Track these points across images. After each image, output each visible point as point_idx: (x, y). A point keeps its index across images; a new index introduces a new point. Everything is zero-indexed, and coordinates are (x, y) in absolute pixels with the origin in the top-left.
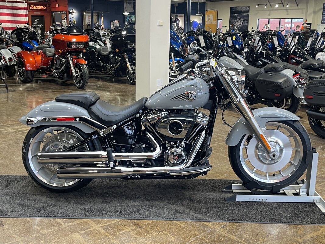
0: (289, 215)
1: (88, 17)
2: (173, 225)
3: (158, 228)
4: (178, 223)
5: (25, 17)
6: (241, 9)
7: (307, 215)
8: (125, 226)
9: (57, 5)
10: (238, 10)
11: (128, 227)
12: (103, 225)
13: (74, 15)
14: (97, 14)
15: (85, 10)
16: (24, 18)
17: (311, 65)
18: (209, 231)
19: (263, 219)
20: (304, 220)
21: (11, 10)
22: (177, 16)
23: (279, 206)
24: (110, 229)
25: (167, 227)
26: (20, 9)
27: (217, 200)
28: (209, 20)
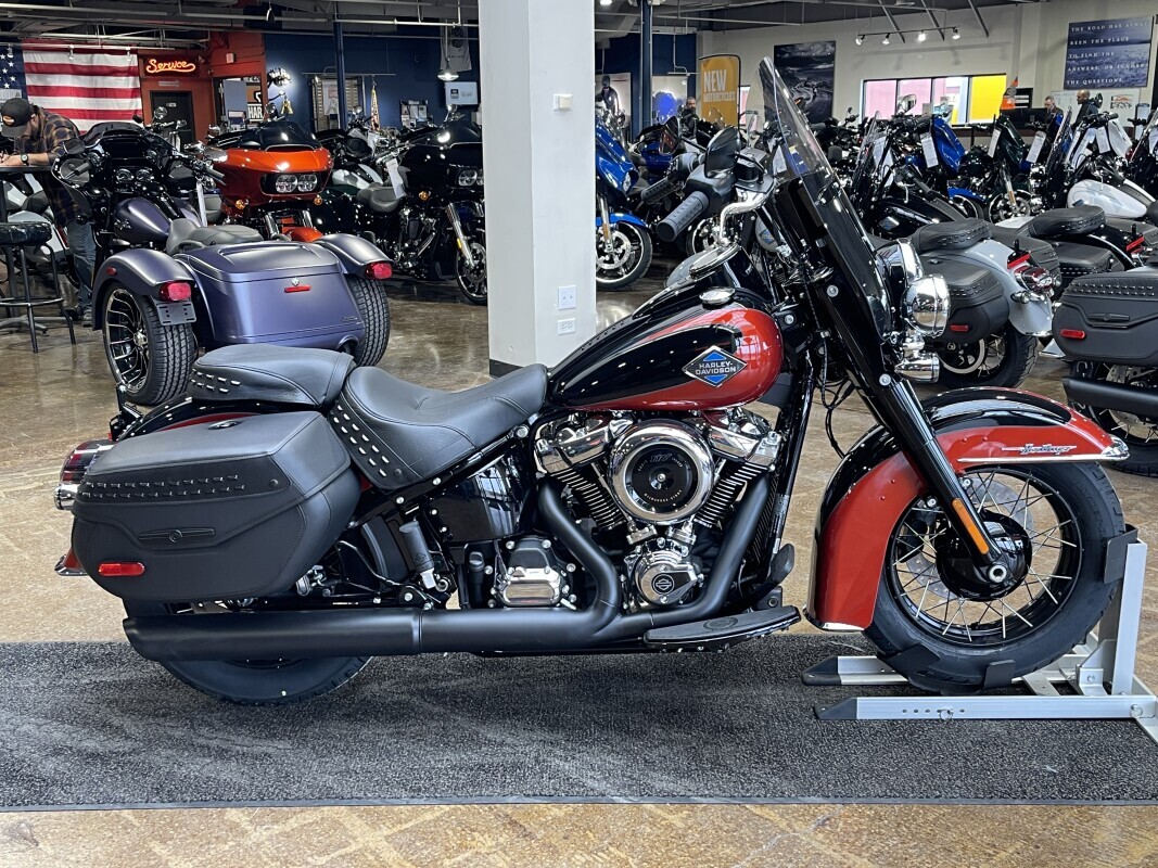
0: (1049, 768)
1: (330, 91)
2: (642, 823)
3: (591, 835)
4: (659, 812)
5: (132, 97)
6: (810, 50)
7: (1115, 765)
8: (472, 830)
9: (230, 58)
10: (798, 54)
11: (482, 833)
12: (395, 830)
13: (285, 88)
14: (355, 82)
15: (319, 71)
16: (128, 101)
17: (1062, 223)
18: (774, 841)
19: (960, 788)
20: (1107, 787)
21: (88, 78)
22: (607, 79)
23: (1010, 734)
24: (418, 844)
25: (621, 830)
26: (114, 72)
27: (789, 717)
28: (714, 90)
